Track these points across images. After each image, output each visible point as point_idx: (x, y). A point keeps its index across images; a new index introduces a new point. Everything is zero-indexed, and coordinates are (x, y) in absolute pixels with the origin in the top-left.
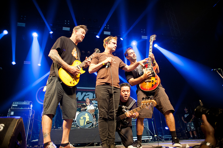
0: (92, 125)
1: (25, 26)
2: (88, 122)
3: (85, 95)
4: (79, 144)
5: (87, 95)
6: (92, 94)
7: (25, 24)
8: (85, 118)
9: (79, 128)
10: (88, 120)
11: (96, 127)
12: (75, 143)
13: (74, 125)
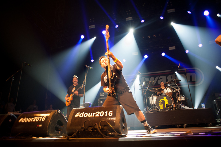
0: (172, 108)
1: (94, 27)
2: (167, 105)
3: (158, 79)
4: (160, 126)
5: (160, 79)
6: (165, 77)
7: (94, 25)
8: (163, 102)
9: (159, 111)
10: (168, 103)
11: (176, 109)
12: (158, 125)
13: (155, 109)
